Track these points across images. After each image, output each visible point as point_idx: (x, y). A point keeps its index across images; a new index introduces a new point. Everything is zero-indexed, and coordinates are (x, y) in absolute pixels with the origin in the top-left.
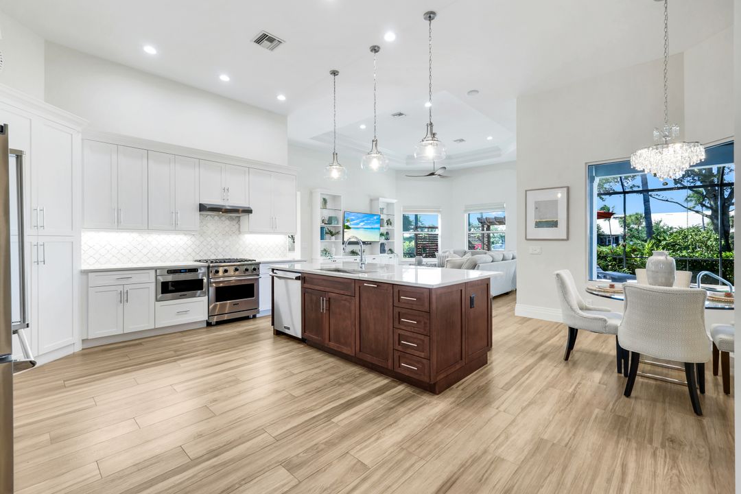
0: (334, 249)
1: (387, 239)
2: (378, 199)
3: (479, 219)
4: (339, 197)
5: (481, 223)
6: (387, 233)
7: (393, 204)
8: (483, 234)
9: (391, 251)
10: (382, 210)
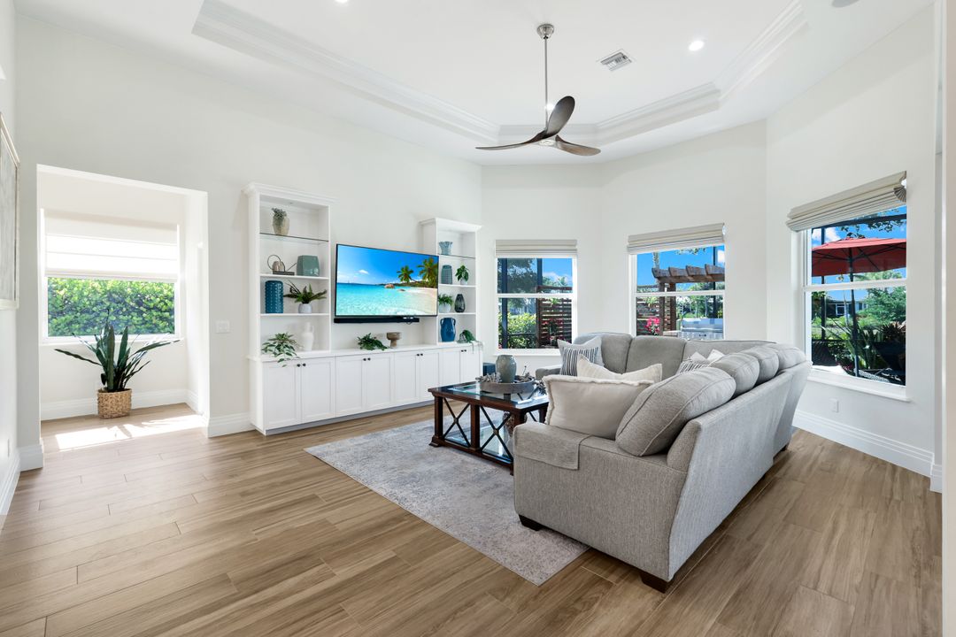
0: (309, 336)
1: (459, 309)
2: (433, 222)
3: (655, 272)
4: (324, 209)
5: (659, 278)
6: (460, 297)
7: (472, 234)
8: (662, 299)
9: (468, 336)
10: (445, 246)
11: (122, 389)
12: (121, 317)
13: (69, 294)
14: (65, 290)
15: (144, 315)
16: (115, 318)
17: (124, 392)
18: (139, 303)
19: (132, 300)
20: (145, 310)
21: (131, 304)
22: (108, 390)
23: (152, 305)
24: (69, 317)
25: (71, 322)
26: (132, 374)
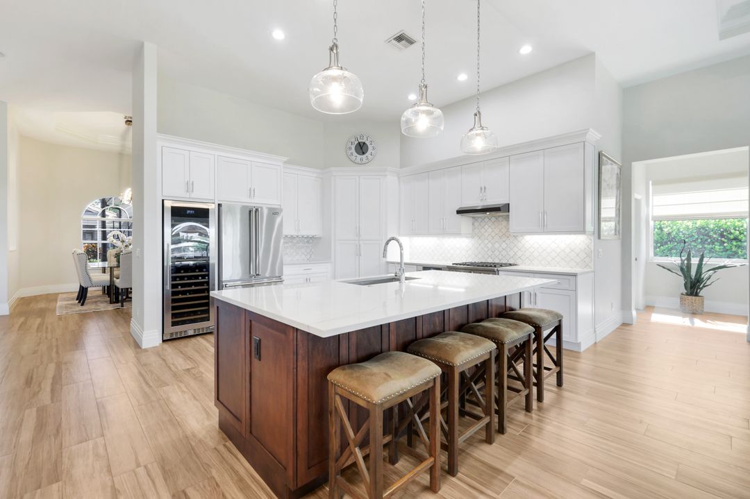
11: (697, 295)
12: (706, 246)
13: (670, 231)
14: (669, 228)
15: (725, 245)
16: (701, 247)
17: (697, 298)
18: (722, 235)
19: (715, 233)
20: (726, 241)
21: (715, 236)
22: (687, 294)
23: (732, 237)
24: (670, 245)
25: (672, 249)
26: (704, 286)
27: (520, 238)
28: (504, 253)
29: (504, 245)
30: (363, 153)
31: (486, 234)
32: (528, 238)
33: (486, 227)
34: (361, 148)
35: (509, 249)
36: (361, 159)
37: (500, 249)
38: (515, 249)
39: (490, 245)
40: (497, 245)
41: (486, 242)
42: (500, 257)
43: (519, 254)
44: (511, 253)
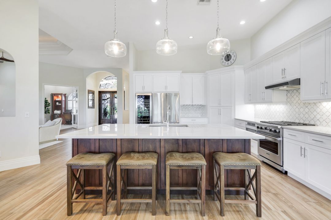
27: (318, 105)
28: (307, 116)
29: (307, 110)
30: (228, 60)
31: (295, 102)
32: (325, 104)
33: (295, 97)
34: (228, 58)
35: (310, 113)
36: (228, 64)
37: (304, 113)
38: (315, 113)
39: (297, 110)
40: (302, 110)
41: (295, 107)
42: (304, 119)
43: (318, 117)
44: (312, 116)
